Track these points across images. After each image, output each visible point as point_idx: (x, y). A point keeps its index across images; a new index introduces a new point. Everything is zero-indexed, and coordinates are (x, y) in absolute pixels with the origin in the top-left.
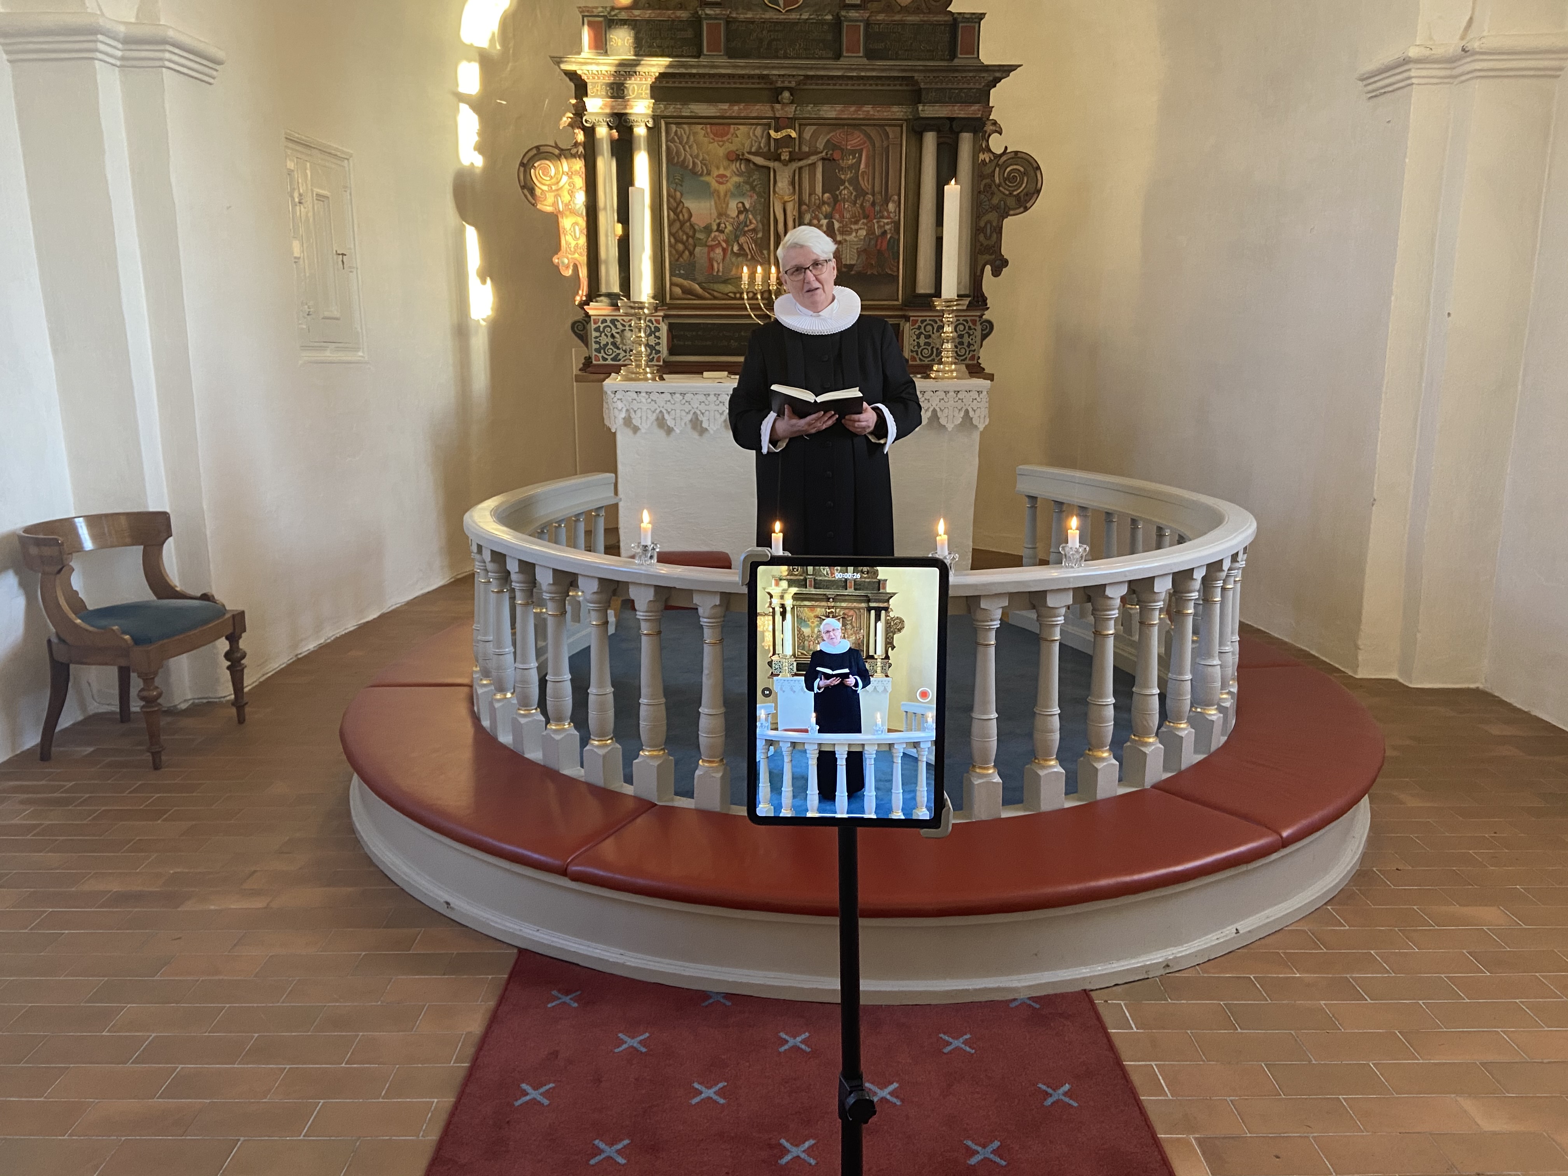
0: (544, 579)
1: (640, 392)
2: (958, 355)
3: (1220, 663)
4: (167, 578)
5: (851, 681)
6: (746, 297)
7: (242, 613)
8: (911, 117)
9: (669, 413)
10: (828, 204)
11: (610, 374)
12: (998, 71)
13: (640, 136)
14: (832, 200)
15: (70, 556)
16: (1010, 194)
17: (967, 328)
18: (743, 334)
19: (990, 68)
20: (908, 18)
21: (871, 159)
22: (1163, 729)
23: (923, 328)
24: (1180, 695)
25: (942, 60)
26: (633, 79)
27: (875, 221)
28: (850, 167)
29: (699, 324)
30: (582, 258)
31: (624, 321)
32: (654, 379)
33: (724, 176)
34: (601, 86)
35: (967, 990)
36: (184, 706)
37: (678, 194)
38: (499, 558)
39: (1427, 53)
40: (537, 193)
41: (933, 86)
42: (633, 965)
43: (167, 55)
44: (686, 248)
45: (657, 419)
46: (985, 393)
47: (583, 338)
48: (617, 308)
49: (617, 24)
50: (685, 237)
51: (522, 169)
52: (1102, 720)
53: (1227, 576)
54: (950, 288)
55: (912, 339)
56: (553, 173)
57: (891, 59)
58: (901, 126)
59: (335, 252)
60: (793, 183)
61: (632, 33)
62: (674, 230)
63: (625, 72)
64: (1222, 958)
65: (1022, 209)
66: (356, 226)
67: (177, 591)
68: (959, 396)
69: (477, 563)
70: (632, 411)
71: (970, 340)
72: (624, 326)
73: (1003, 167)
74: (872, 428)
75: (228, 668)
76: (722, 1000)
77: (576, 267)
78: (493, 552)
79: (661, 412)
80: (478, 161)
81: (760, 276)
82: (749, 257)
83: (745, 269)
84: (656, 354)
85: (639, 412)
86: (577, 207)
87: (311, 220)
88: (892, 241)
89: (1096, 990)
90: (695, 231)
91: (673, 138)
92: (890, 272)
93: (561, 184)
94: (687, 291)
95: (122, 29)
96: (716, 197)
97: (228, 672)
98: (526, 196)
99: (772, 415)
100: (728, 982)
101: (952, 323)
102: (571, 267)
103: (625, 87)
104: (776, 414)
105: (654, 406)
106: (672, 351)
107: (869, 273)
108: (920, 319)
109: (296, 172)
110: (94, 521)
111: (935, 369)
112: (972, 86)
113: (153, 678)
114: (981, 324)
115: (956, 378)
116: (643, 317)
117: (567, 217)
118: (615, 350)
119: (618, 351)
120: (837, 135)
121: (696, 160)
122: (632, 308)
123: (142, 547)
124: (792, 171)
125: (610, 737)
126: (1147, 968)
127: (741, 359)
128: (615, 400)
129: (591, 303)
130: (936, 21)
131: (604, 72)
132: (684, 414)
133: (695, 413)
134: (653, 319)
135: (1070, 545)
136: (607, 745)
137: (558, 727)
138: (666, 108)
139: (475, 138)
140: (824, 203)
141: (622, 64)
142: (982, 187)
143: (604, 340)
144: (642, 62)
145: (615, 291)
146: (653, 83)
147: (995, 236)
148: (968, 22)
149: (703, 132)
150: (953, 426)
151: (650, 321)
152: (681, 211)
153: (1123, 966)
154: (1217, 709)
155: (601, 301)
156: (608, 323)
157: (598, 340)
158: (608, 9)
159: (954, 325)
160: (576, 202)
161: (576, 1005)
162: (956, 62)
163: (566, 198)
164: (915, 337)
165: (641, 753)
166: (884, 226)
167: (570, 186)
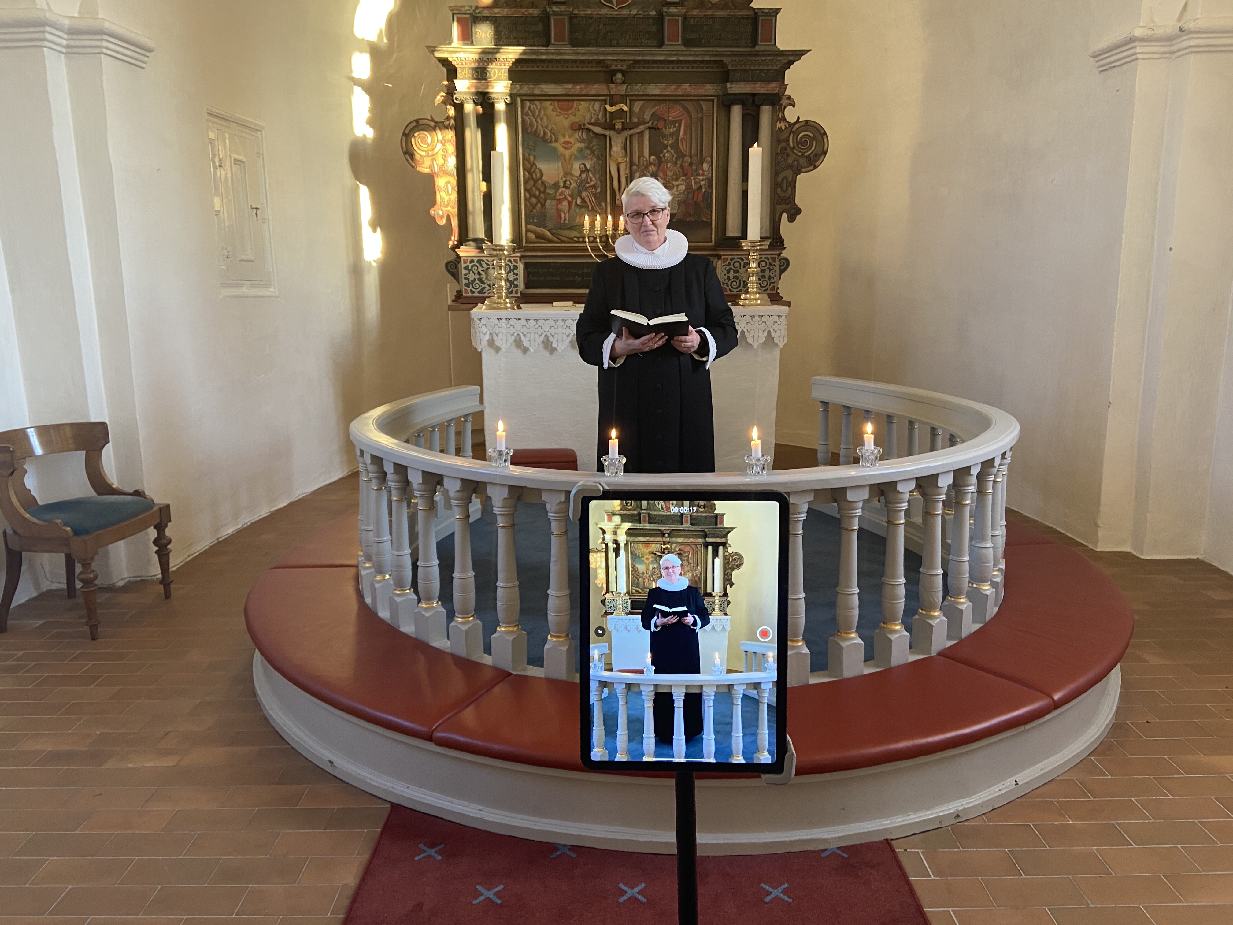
0: (416, 479)
1: (501, 319)
2: (761, 286)
3: (992, 545)
4: (106, 478)
5: (689, 619)
6: (587, 240)
7: (168, 506)
8: (720, 93)
9: (525, 335)
10: (654, 165)
11: (477, 304)
12: (792, 55)
13: (500, 111)
14: (657, 161)
15: (24, 460)
16: (803, 155)
17: (768, 264)
18: (585, 270)
19: (785, 53)
20: (718, 13)
21: (689, 128)
22: (946, 603)
23: (732, 264)
24: (960, 574)
25: (745, 47)
26: (494, 64)
27: (692, 178)
28: (672, 135)
29: (550, 263)
30: (453, 210)
31: (488, 260)
32: (513, 308)
33: (569, 143)
34: (469, 70)
35: (784, 842)
36: (121, 583)
37: (532, 158)
38: (378, 461)
39: (1150, 32)
40: (416, 157)
41: (739, 68)
42: (490, 820)
43: (105, 44)
44: (539, 201)
45: (515, 341)
46: (784, 317)
47: (455, 275)
48: (482, 251)
49: (481, 19)
50: (537, 193)
51: (404, 138)
52: (895, 597)
53: (998, 471)
54: (754, 231)
55: (723, 274)
56: (429, 141)
57: (706, 47)
58: (713, 101)
59: (250, 206)
60: (625, 148)
61: (493, 28)
62: (528, 187)
63: (488, 58)
64: (1004, 807)
65: (812, 168)
66: (267, 185)
67: (113, 488)
68: (764, 319)
69: (360, 465)
70: (494, 334)
71: (771, 274)
72: (488, 265)
73: (796, 134)
74: (696, 348)
75: (156, 552)
76: (568, 852)
77: (449, 218)
78: (373, 456)
79: (518, 334)
80: (369, 133)
81: (599, 223)
82: (590, 208)
83: (587, 217)
84: (515, 287)
85: (500, 335)
86: (450, 169)
87: (230, 180)
88: (706, 194)
89: (897, 839)
90: (546, 188)
91: (527, 112)
92: (705, 220)
93: (436, 151)
94: (539, 236)
95: (67, 22)
96: (563, 160)
97: (156, 556)
98: (407, 160)
99: (613, 336)
100: (574, 835)
101: (756, 260)
102: (445, 218)
103: (488, 71)
104: (615, 335)
105: (512, 330)
106: (528, 285)
107: (687, 221)
108: (730, 257)
109: (216, 141)
110: (43, 431)
111: (742, 298)
112: (770, 67)
113: (91, 563)
114: (779, 261)
115: (759, 305)
116: (503, 257)
117: (441, 177)
118: (481, 284)
119: (483, 286)
120: (661, 109)
121: (545, 129)
122: (494, 250)
123: (84, 452)
124: (624, 139)
125: (472, 614)
126: (940, 819)
127: (586, 291)
128: (480, 325)
129: (461, 247)
130: (740, 15)
131: (470, 59)
132: (537, 336)
133: (546, 335)
134: (512, 259)
135: (866, 447)
136: (469, 622)
137: (428, 606)
138: (521, 88)
139: (367, 115)
140: (650, 164)
141: (485, 52)
142: (779, 150)
143: (472, 277)
144: (501, 50)
145: (481, 237)
146: (510, 67)
147: (790, 190)
148: (768, 16)
149: (551, 107)
150: (758, 344)
151: (510, 261)
152: (534, 172)
153: (921, 817)
154: (990, 585)
155: (469, 245)
156: (475, 263)
157: (467, 276)
158: (473, 8)
159: (757, 262)
160: (448, 165)
161: (439, 858)
162: (757, 48)
163: (441, 161)
164: (726, 272)
165: (498, 629)
166: (699, 182)
167: (444, 152)
